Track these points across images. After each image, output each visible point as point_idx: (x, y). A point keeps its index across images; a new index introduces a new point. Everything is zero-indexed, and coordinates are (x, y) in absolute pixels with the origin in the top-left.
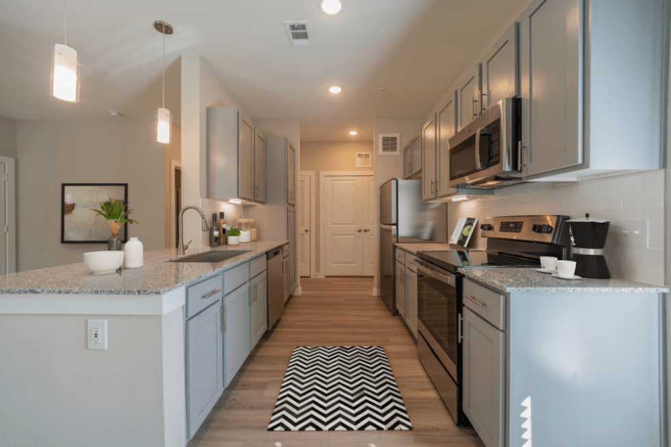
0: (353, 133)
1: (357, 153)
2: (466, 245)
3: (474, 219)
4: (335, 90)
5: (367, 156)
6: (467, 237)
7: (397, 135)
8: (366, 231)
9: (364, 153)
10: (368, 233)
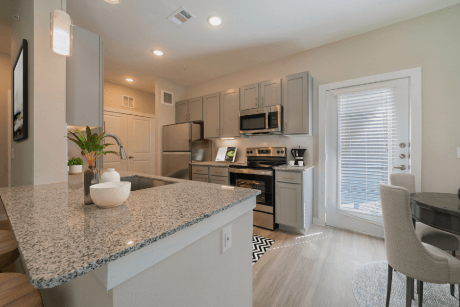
0: (130, 80)
1: (123, 95)
2: (233, 161)
3: (235, 148)
4: (158, 53)
5: (131, 99)
6: (233, 157)
7: (172, 93)
8: (130, 158)
9: (129, 97)
10: (132, 159)
